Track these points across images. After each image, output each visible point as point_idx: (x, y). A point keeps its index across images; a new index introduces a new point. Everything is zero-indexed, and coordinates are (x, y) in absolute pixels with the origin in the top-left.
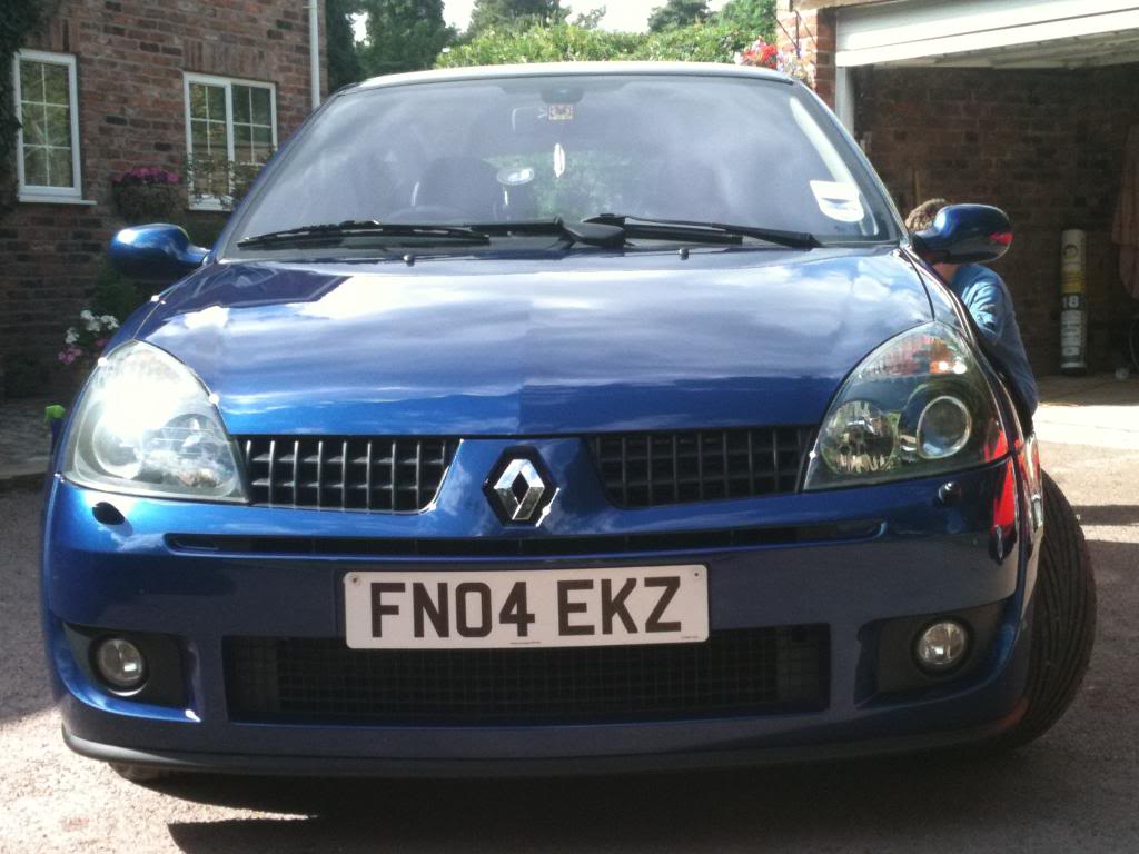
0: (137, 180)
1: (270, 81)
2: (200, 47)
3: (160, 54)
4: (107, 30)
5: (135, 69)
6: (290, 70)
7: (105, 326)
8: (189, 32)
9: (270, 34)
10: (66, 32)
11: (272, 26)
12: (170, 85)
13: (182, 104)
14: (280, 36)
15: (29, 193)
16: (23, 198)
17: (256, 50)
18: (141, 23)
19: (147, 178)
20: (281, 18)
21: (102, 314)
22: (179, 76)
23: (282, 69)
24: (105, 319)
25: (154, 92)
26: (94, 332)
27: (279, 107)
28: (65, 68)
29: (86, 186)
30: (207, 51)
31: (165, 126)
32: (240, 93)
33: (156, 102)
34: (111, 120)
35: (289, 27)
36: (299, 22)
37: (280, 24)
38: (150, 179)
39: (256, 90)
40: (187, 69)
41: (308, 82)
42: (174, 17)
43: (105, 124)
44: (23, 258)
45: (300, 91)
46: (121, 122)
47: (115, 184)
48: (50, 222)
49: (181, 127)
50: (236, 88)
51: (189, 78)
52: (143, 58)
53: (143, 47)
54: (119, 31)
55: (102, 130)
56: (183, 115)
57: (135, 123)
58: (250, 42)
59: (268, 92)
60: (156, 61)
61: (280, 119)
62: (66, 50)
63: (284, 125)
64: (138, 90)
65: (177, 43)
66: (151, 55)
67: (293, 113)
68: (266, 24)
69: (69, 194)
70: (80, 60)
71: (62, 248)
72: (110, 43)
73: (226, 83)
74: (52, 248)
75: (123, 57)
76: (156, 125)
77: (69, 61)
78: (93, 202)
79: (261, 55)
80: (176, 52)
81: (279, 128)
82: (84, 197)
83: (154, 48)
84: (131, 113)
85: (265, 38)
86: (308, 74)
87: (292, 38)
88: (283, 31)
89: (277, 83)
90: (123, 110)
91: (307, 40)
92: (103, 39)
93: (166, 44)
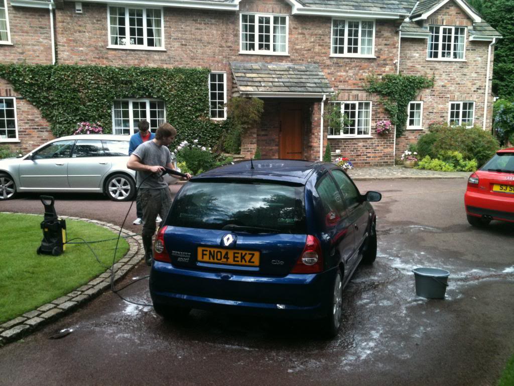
1: (474, 101)
2: (454, 96)
3: (444, 99)
4: (431, 95)
5: (437, 102)
6: (479, 98)
8: (452, 93)
10: (421, 96)
11: (475, 89)
12: (446, 104)
13: (448, 108)
15: (409, 127)
16: (408, 129)
17: (470, 95)
18: (440, 93)
20: (478, 87)
22: (448, 102)
23: (477, 98)
25: (441, 106)
28: (420, 104)
29: (423, 126)
30: (456, 97)
31: (443, 113)
32: (465, 104)
33: (442, 108)
34: (430, 112)
35: (480, 89)
36: (484, 87)
37: (477, 89)
39: (470, 103)
40: (451, 101)
41: (484, 100)
42: (448, 91)
43: (428, 113)
44: (406, 139)
45: (482, 102)
46: (432, 113)
47: (429, 125)
48: (413, 133)
49: (447, 113)
50: (463, 103)
52: (439, 100)
53: (439, 98)
54: (434, 95)
55: (428, 115)
57: (435, 113)
58: (469, 93)
59: (472, 103)
60: (442, 100)
61: (475, 109)
62: (421, 100)
63: (477, 110)
64: (437, 106)
66: (441, 99)
67: (480, 107)
68: (473, 89)
69: (419, 127)
70: (424, 102)
71: (416, 137)
73: (461, 103)
74: (413, 137)
75: (434, 100)
76: (441, 113)
77: (421, 102)
78: (423, 129)
79: (471, 96)
81: (475, 111)
84: (435, 111)
85: (473, 92)
86: (484, 98)
87: (481, 91)
90: (433, 110)
91: (485, 91)
92: (430, 97)
93: (445, 97)
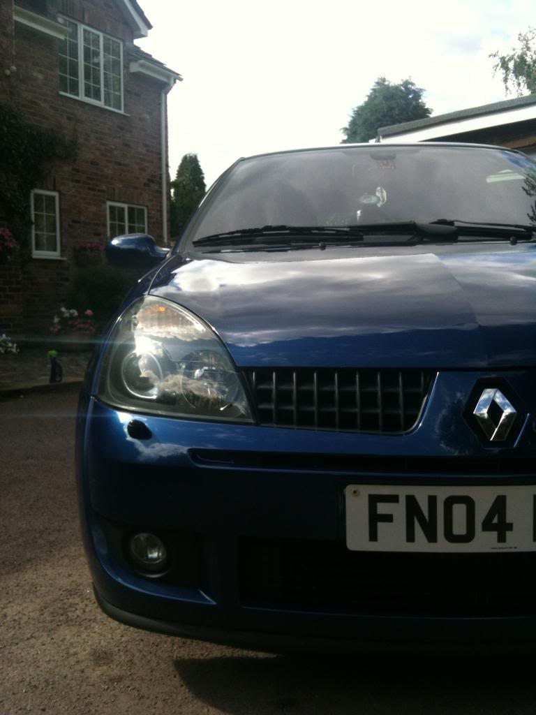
0: (84, 249)
1: (144, 206)
2: (114, 189)
3: (95, 193)
4: (72, 181)
5: (84, 199)
6: (152, 200)
7: (71, 315)
8: (110, 183)
9: (145, 184)
10: (55, 180)
11: (146, 181)
12: (101, 206)
13: (105, 216)
14: (149, 186)
15: (37, 254)
16: (34, 257)
17: (138, 191)
18: (88, 178)
19: (89, 248)
20: (150, 177)
21: (70, 309)
22: (105, 203)
23: (150, 200)
24: (72, 311)
25: (93, 209)
26: (67, 317)
27: (149, 217)
28: (53, 198)
29: (62, 251)
30: (117, 191)
31: (98, 225)
32: (131, 210)
33: (94, 214)
34: (74, 221)
35: (152, 181)
36: (158, 180)
37: (149, 180)
38: (91, 249)
39: (138, 209)
40: (109, 200)
41: (161, 207)
42: (103, 176)
43: (71, 223)
44: (34, 284)
45: (158, 210)
46: (79, 222)
47: (75, 251)
48: (46, 268)
49: (105, 225)
50: (129, 208)
51: (109, 203)
52: (88, 194)
53: (89, 189)
54: (78, 181)
55: (70, 226)
56: (106, 220)
57: (85, 223)
58: (136, 188)
59: (143, 210)
60: (94, 195)
61: (149, 223)
62: (54, 190)
63: (150, 226)
64: (86, 208)
65: (104, 187)
66: (92, 192)
67: (155, 220)
68: (143, 180)
69: (55, 255)
70: (61, 194)
71: (51, 280)
72: (74, 187)
73: (125, 206)
74: (47, 280)
75: (80, 193)
76: (94, 224)
77: (56, 194)
78: (65, 259)
79: (141, 194)
80: (103, 191)
81: (148, 227)
82: (62, 256)
83: (93, 189)
84: (83, 219)
85: (142, 186)
86: (161, 203)
87: (155, 187)
88: (150, 183)
89: (147, 207)
90: (79, 217)
91: (161, 187)
92: (71, 184)
93: (98, 188)
